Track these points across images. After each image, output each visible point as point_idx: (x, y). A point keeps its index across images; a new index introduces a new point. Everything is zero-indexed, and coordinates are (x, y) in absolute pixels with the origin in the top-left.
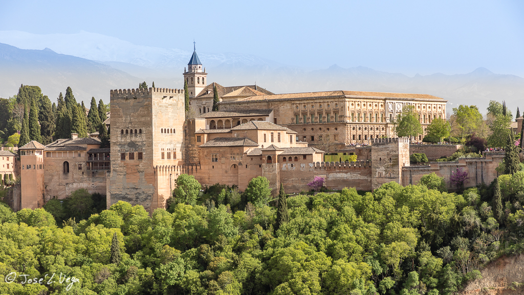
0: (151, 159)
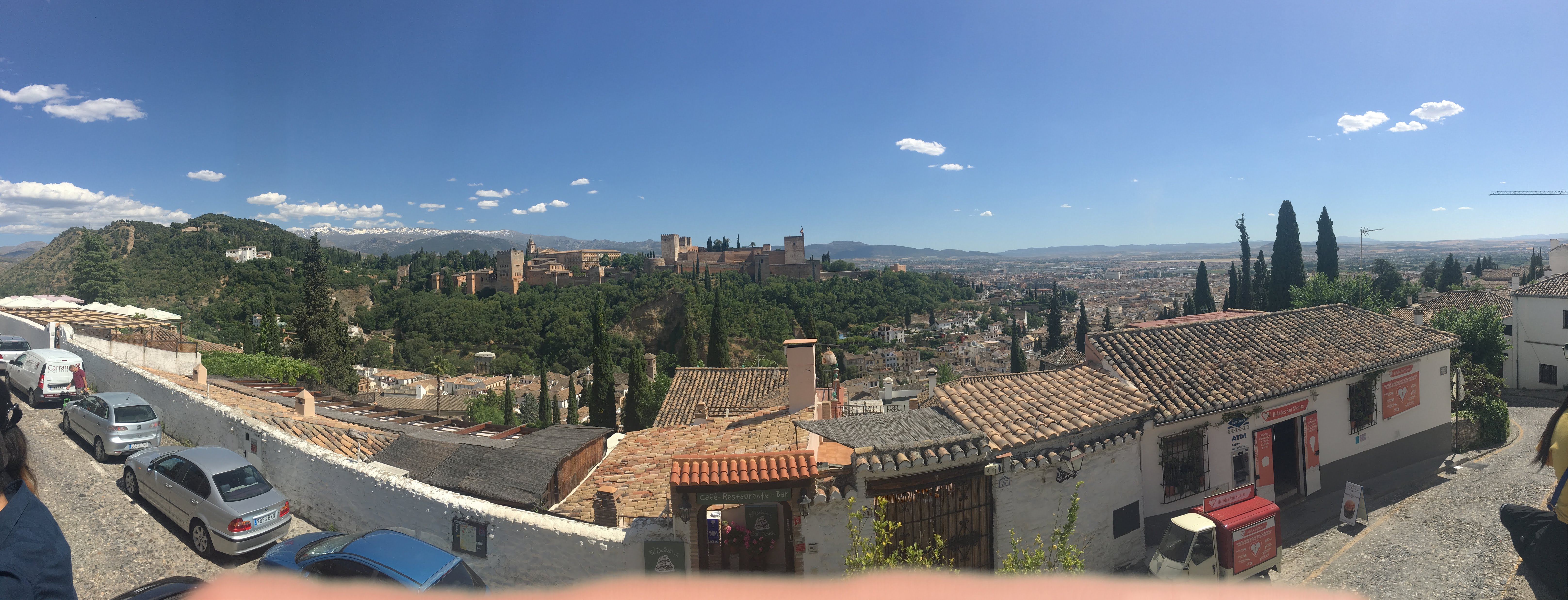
0: (511, 276)
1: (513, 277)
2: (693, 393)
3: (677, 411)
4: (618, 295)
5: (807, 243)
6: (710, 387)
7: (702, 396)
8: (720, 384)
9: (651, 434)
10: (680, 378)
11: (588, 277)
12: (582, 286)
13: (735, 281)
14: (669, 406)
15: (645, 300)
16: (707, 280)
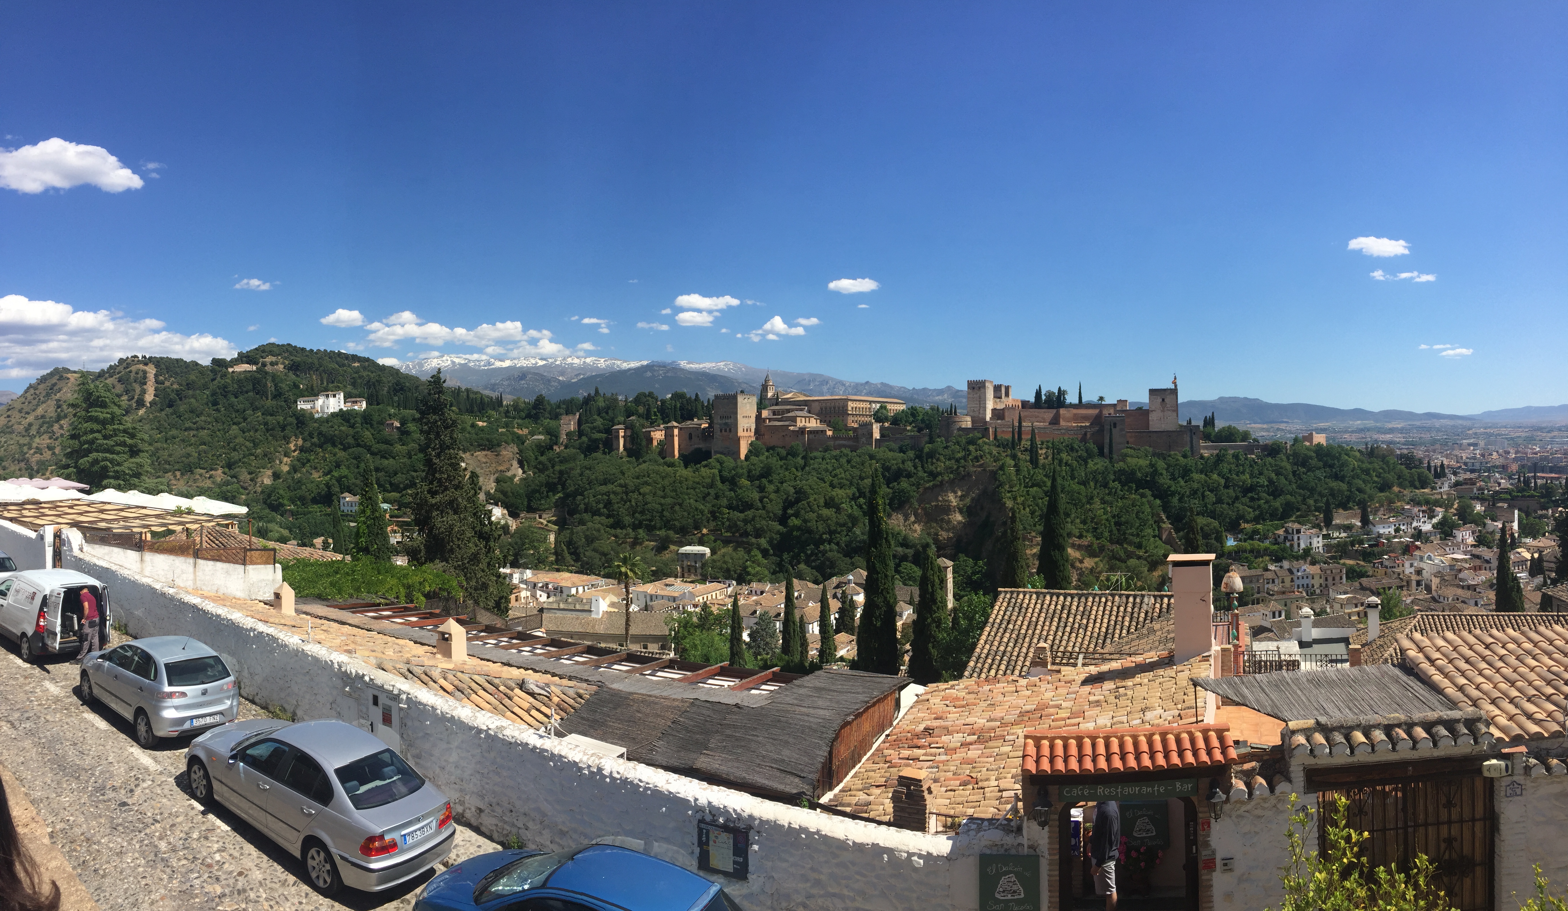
0: (736, 432)
1: (740, 433)
2: (1025, 627)
3: (1000, 653)
4: (899, 468)
5: (1180, 401)
6: (1049, 620)
7: (1038, 632)
8: (1064, 616)
9: (966, 688)
10: (1005, 604)
11: (856, 439)
12: (846, 451)
13: (1075, 454)
14: (987, 646)
15: (939, 478)
16: (1033, 451)
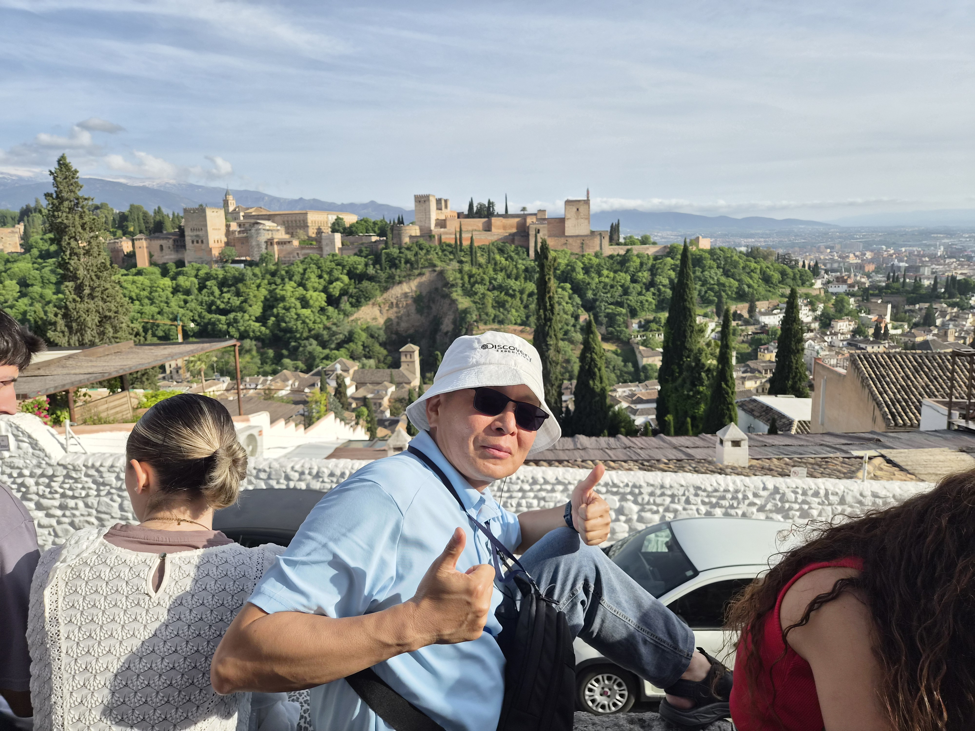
0: (208, 244)
1: (211, 244)
4: (362, 272)
11: (320, 248)
13: (505, 255)
15: (397, 279)
16: (472, 253)
